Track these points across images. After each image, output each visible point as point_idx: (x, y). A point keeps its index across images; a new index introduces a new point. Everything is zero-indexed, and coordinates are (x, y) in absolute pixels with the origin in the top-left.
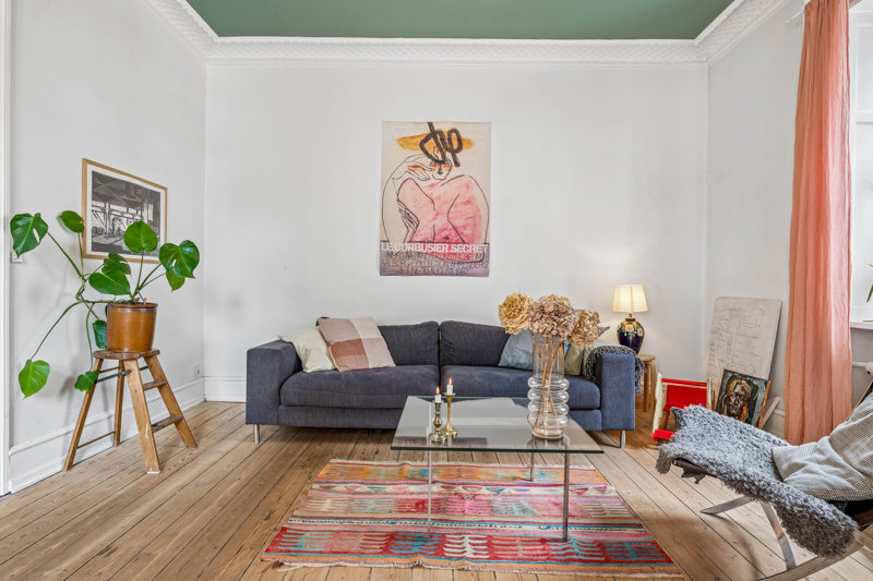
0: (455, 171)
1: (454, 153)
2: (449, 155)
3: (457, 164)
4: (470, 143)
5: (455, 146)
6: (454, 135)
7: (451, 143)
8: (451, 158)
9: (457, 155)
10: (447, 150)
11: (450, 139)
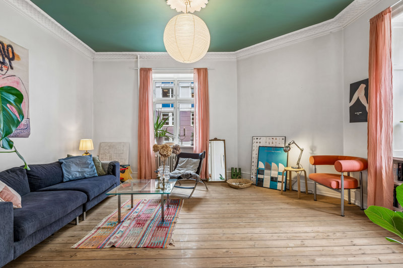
0: (10, 72)
1: (10, 60)
2: (7, 60)
3: (12, 68)
4: (18, 57)
5: (11, 56)
6: (10, 49)
7: (8, 53)
8: (8, 63)
9: (12, 62)
10: (6, 56)
11: (8, 50)
